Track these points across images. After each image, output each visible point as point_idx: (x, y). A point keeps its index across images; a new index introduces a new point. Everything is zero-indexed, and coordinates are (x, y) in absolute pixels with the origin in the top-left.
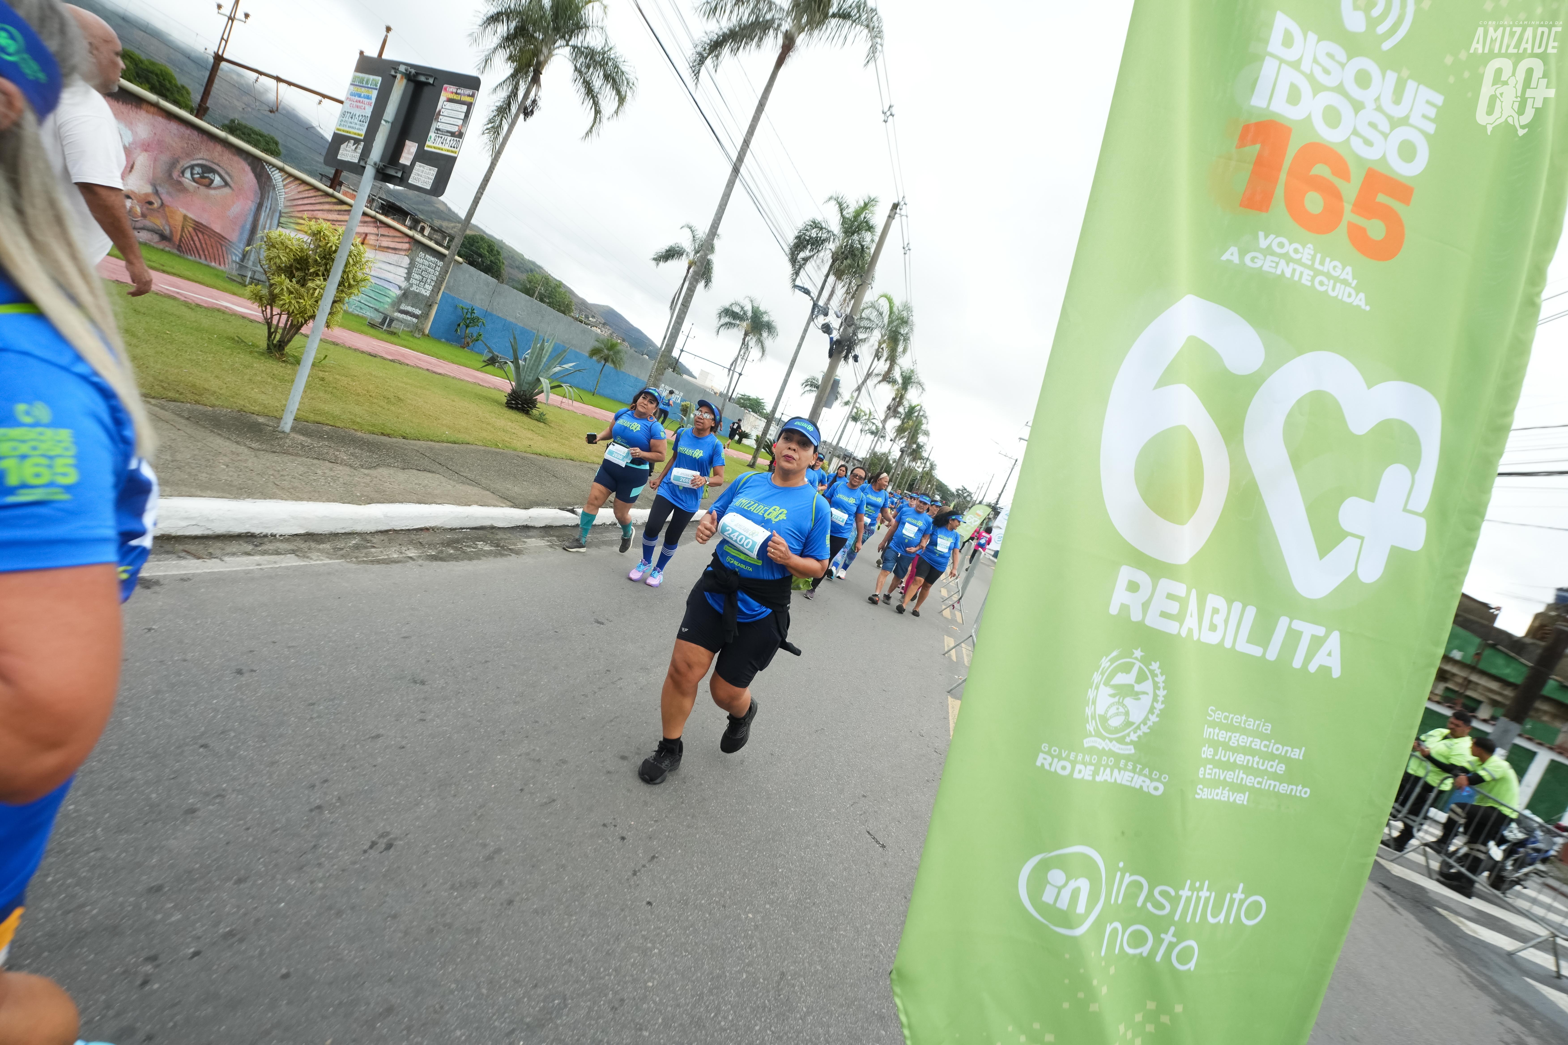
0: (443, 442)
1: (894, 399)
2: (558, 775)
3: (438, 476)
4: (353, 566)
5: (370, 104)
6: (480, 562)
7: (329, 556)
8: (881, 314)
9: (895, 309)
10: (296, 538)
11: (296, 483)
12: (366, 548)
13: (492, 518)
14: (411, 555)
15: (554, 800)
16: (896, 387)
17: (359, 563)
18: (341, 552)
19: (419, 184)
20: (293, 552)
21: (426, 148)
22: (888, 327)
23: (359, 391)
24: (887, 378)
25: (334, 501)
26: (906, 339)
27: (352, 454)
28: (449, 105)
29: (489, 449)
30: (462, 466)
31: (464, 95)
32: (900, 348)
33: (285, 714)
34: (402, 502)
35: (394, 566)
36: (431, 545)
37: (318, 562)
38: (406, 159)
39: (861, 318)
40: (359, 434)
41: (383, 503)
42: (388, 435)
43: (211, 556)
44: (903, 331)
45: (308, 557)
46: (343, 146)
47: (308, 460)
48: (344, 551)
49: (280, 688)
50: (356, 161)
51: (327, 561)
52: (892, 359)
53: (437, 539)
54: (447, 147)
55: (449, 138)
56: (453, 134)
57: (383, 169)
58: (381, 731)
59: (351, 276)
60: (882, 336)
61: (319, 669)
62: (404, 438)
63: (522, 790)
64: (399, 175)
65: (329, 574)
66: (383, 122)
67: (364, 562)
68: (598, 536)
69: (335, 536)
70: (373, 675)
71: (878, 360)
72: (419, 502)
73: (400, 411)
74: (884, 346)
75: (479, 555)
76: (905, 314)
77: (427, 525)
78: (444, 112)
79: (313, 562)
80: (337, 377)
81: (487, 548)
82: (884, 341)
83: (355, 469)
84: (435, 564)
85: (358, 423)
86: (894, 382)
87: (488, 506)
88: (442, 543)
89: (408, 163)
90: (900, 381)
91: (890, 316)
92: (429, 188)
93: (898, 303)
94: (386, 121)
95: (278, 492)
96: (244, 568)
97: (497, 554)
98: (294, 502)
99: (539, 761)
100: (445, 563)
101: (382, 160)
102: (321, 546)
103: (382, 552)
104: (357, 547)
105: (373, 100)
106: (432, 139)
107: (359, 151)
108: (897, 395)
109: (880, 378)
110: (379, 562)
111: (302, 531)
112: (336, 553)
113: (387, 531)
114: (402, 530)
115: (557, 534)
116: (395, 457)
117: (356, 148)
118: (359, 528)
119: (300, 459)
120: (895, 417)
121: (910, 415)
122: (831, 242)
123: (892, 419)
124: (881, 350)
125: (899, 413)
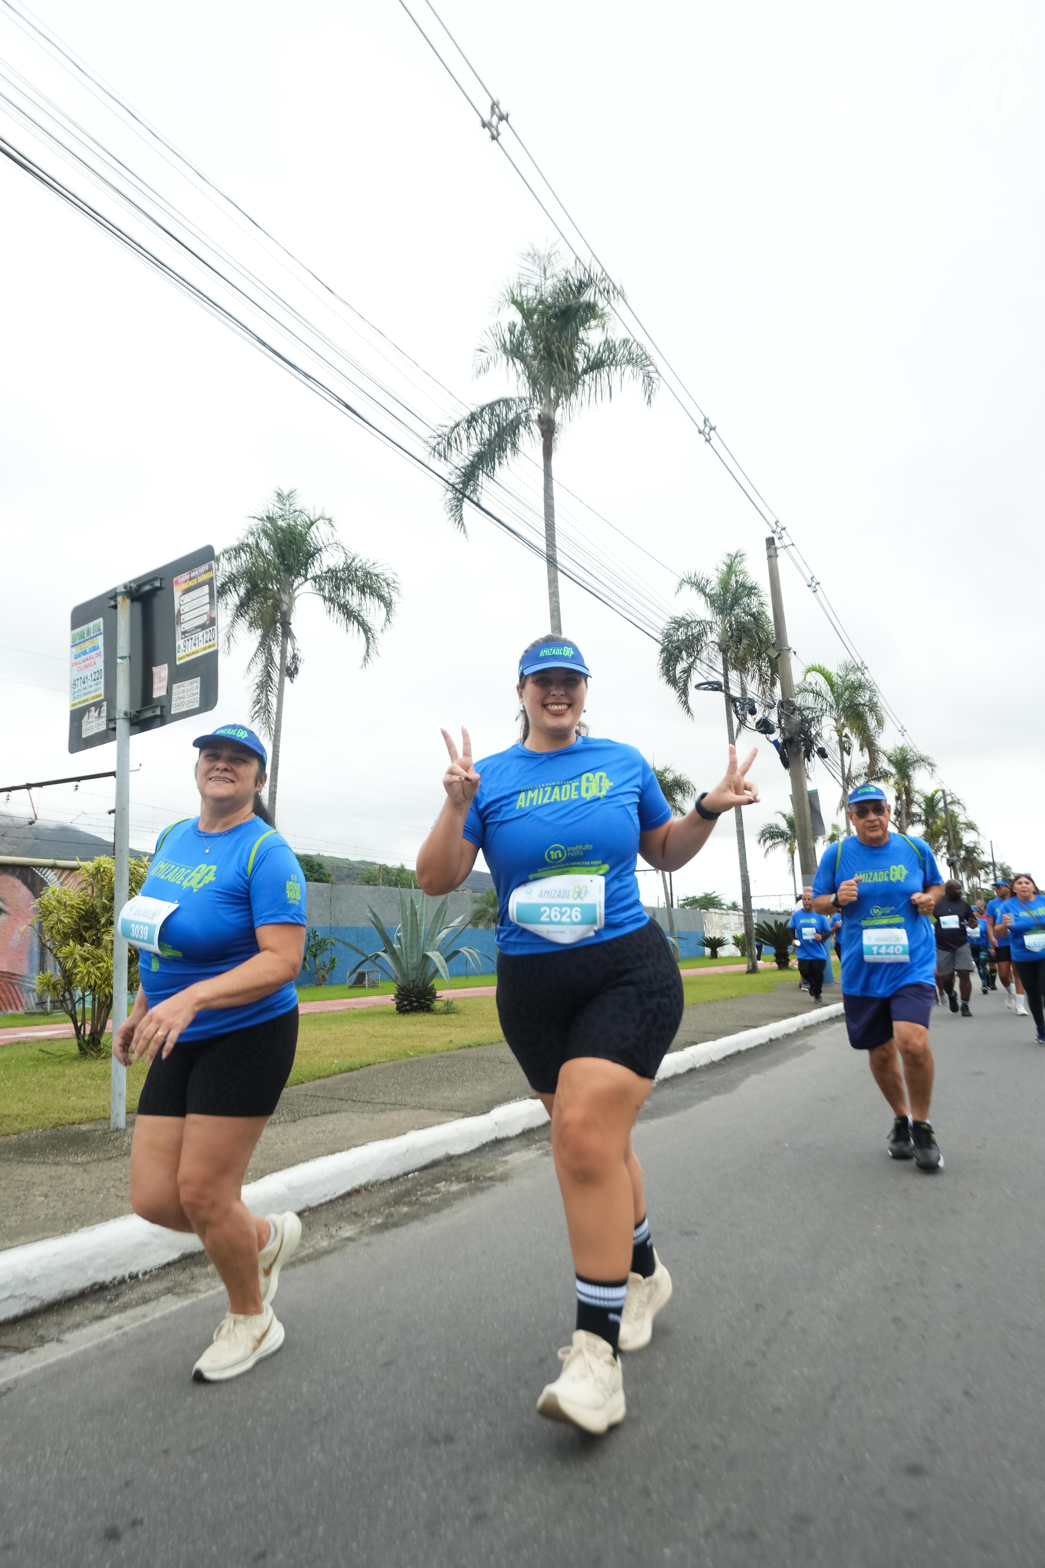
1: (898, 798)
8: (818, 694)
9: (835, 679)
16: (892, 781)
22: (838, 705)
24: (873, 773)
26: (873, 707)
32: (872, 723)
39: (801, 708)
44: (863, 698)
52: (868, 743)
60: (838, 720)
71: (849, 753)
74: (847, 731)
76: (852, 677)
82: (844, 726)
86: (884, 776)
90: (892, 770)
91: (832, 690)
93: (834, 669)
108: (898, 790)
120: (913, 823)
121: (933, 810)
122: (709, 633)
123: (910, 827)
124: (844, 739)
125: (914, 815)
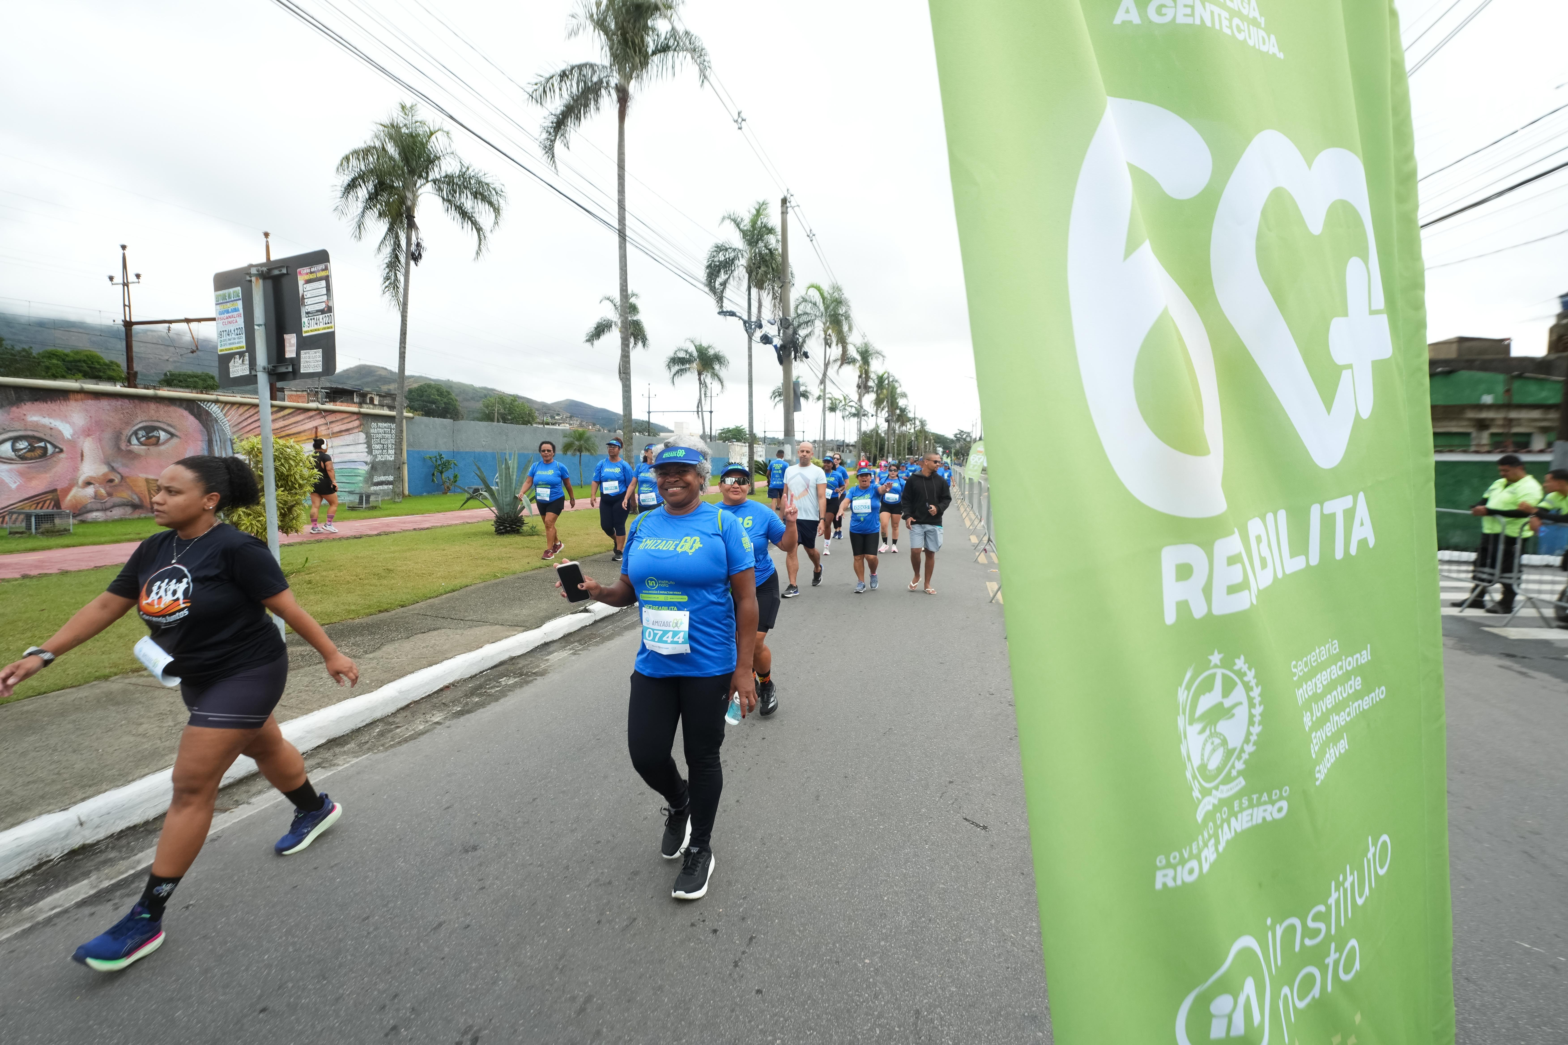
0: (441, 595)
1: (860, 377)
2: (632, 890)
3: (443, 630)
4: (381, 756)
5: (239, 316)
6: (507, 699)
7: (356, 754)
8: (815, 304)
9: (826, 294)
10: (318, 750)
11: (304, 696)
12: (391, 731)
13: (508, 650)
14: (437, 720)
15: (635, 919)
16: (858, 365)
17: (387, 749)
18: (367, 746)
19: (311, 371)
20: (319, 765)
21: (304, 335)
22: (826, 313)
23: (348, 578)
24: (845, 359)
25: (345, 699)
26: (847, 318)
27: (354, 644)
28: (309, 286)
29: (489, 582)
30: (466, 611)
31: (319, 271)
32: (845, 328)
33: (341, 941)
34: (413, 672)
35: (422, 738)
36: (454, 702)
37: (346, 765)
38: (290, 352)
39: (799, 316)
40: (357, 621)
41: (395, 680)
42: (386, 610)
43: (237, 803)
44: (842, 310)
45: (334, 765)
46: (231, 364)
47: (311, 668)
48: (370, 743)
49: (331, 915)
50: (248, 373)
51: (355, 761)
52: (842, 341)
53: (459, 693)
54: (322, 326)
55: (321, 317)
56: (322, 312)
57: (273, 370)
58: (442, 919)
59: (297, 477)
60: (824, 324)
61: (367, 877)
62: (402, 606)
63: (599, 922)
64: (290, 369)
65: (358, 773)
66: (256, 327)
67: (392, 746)
68: (619, 623)
69: (357, 732)
70: (422, 861)
71: (830, 347)
72: (430, 665)
73: (393, 581)
74: (830, 331)
75: (504, 692)
76: (837, 295)
77: (446, 683)
78: (308, 295)
79: (340, 768)
80: (324, 574)
81: (511, 681)
82: (828, 328)
83: (359, 658)
84: (462, 719)
85: (353, 611)
86: (853, 361)
87: (500, 640)
88: (466, 695)
89: (294, 355)
90: (858, 357)
91: (823, 302)
92: (321, 370)
93: (826, 288)
94: (259, 325)
95: (287, 713)
96: (272, 803)
97: (520, 685)
98: (305, 716)
99: (610, 883)
100: (473, 714)
101: (269, 362)
102: (346, 748)
103: (407, 729)
104: (382, 734)
105: (241, 311)
106: (306, 324)
107: (247, 362)
108: (861, 371)
109: (839, 363)
110: (406, 740)
111: (323, 741)
112: (363, 748)
113: (408, 706)
114: (423, 698)
115: (578, 639)
116: (397, 630)
117: (243, 361)
118: (378, 715)
119: (302, 671)
120: (868, 392)
121: (882, 385)
122: (740, 259)
123: (866, 395)
124: (828, 337)
125: (870, 387)
